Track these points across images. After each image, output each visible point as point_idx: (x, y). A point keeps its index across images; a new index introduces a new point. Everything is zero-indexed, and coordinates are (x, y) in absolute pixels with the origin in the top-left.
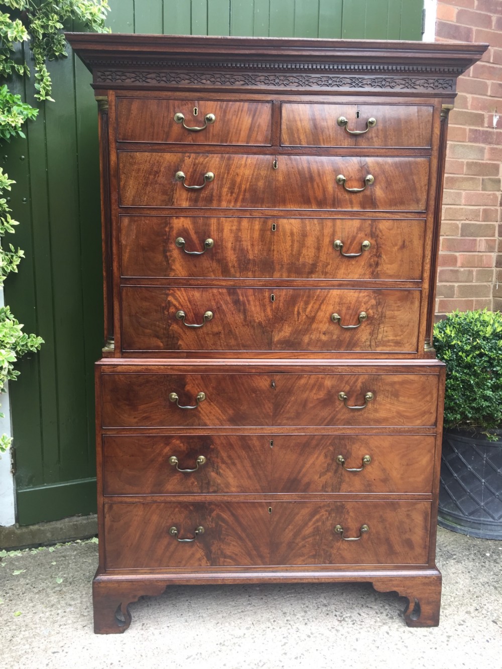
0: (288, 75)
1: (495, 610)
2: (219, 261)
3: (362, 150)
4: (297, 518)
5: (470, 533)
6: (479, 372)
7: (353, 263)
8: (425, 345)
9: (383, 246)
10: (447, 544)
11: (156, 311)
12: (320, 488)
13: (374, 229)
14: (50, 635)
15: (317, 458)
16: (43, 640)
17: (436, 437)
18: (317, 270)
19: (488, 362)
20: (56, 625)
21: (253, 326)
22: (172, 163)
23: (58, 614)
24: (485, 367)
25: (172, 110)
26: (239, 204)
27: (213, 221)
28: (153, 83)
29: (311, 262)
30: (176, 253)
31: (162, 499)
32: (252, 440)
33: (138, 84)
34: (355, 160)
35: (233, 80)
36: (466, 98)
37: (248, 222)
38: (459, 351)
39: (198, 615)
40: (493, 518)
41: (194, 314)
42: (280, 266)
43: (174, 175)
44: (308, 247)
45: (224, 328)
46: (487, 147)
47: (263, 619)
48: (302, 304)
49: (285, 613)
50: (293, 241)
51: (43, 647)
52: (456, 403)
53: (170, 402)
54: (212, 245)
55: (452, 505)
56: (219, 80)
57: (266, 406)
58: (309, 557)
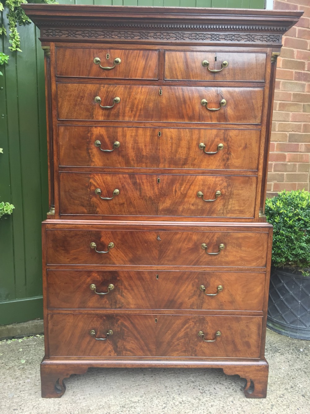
0: (169, 32)
1: (304, 388)
2: (123, 156)
3: (218, 83)
4: (174, 326)
5: (291, 335)
6: (297, 230)
7: (212, 158)
8: (260, 213)
9: (232, 147)
10: (275, 342)
11: (82, 189)
12: (189, 307)
13: (226, 136)
14: (13, 397)
15: (187, 287)
16: (8, 401)
17: (266, 274)
18: (188, 162)
19: (304, 224)
20: (18, 391)
21: (146, 199)
22: (93, 91)
23: (20, 384)
24: (301, 228)
25: (92, 56)
26: (136, 119)
27: (120, 130)
28: (80, 38)
29: (184, 157)
30: (95, 151)
31: (86, 312)
32: (144, 274)
33: (70, 38)
34: (213, 89)
35: (133, 36)
36: (293, 51)
37: (143, 131)
38: (285, 217)
39: (109, 387)
40: (306, 326)
41: (107, 191)
42: (164, 160)
43: (94, 99)
44: (182, 148)
45: (126, 200)
46: (307, 83)
47: (152, 391)
48: (178, 185)
49: (166, 387)
50: (172, 144)
51: (8, 406)
52: (282, 251)
53: (91, 249)
54: (119, 146)
55: (279, 317)
56: (123, 35)
57: (154, 252)
58: (182, 352)
